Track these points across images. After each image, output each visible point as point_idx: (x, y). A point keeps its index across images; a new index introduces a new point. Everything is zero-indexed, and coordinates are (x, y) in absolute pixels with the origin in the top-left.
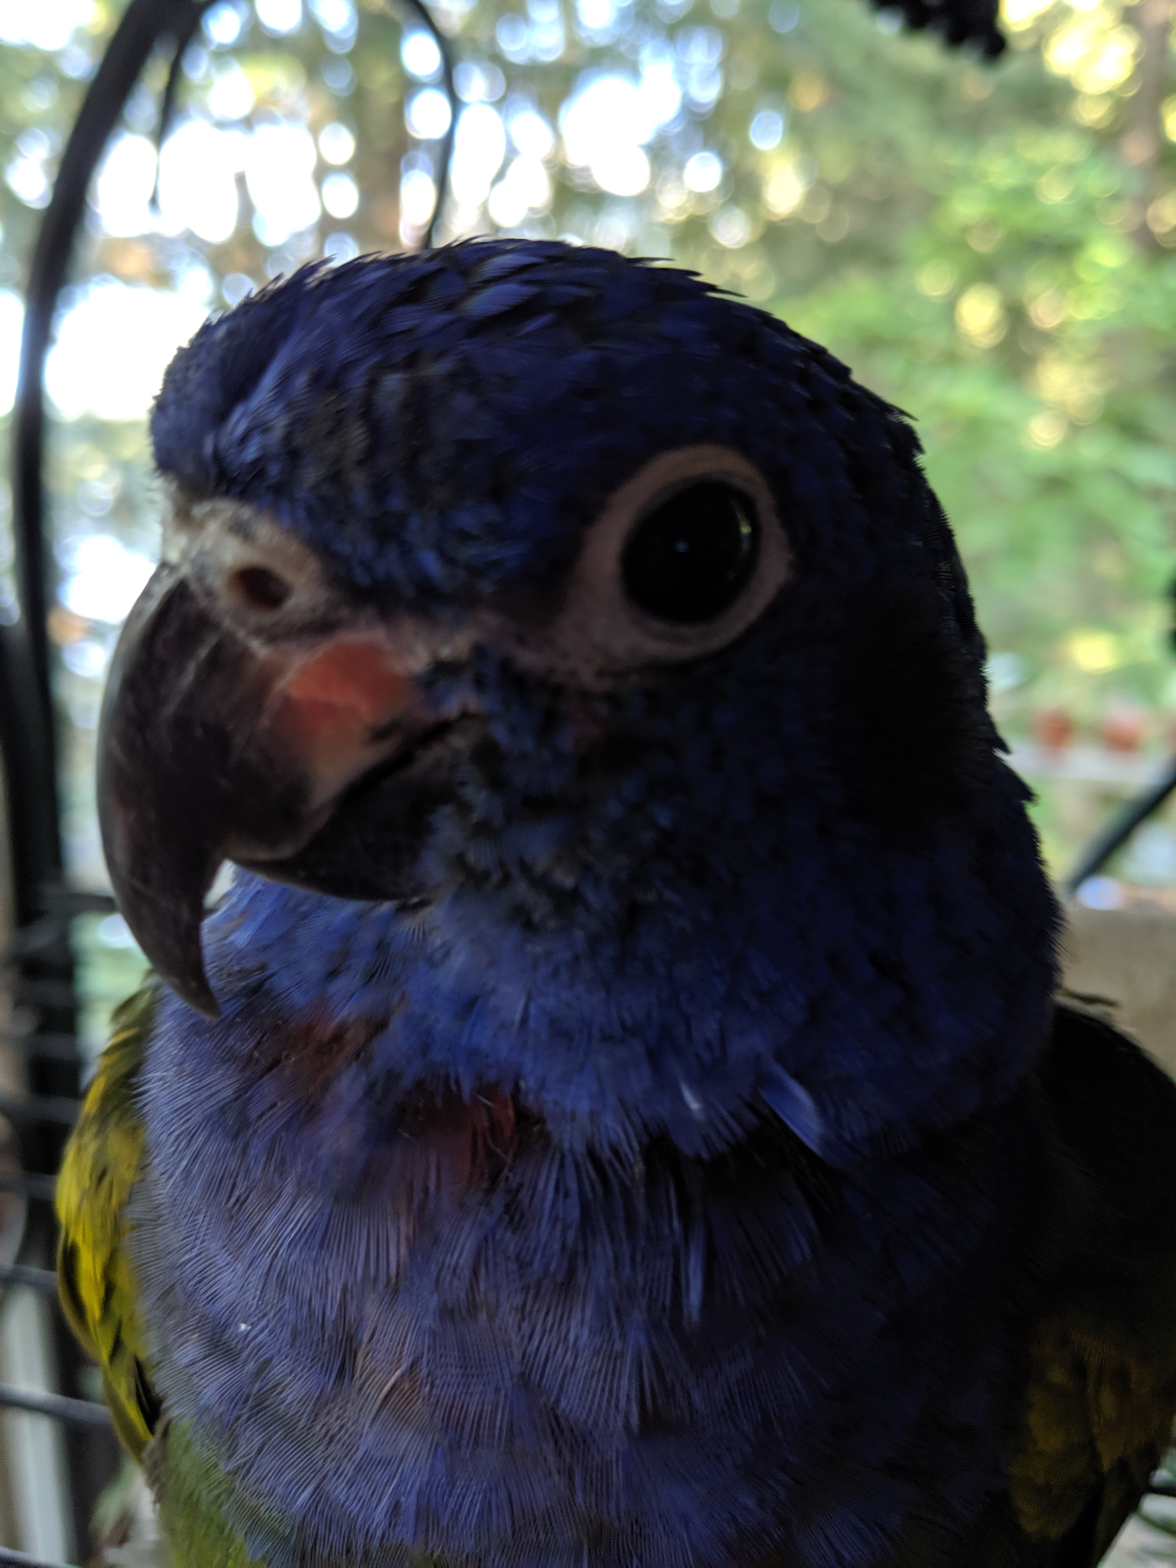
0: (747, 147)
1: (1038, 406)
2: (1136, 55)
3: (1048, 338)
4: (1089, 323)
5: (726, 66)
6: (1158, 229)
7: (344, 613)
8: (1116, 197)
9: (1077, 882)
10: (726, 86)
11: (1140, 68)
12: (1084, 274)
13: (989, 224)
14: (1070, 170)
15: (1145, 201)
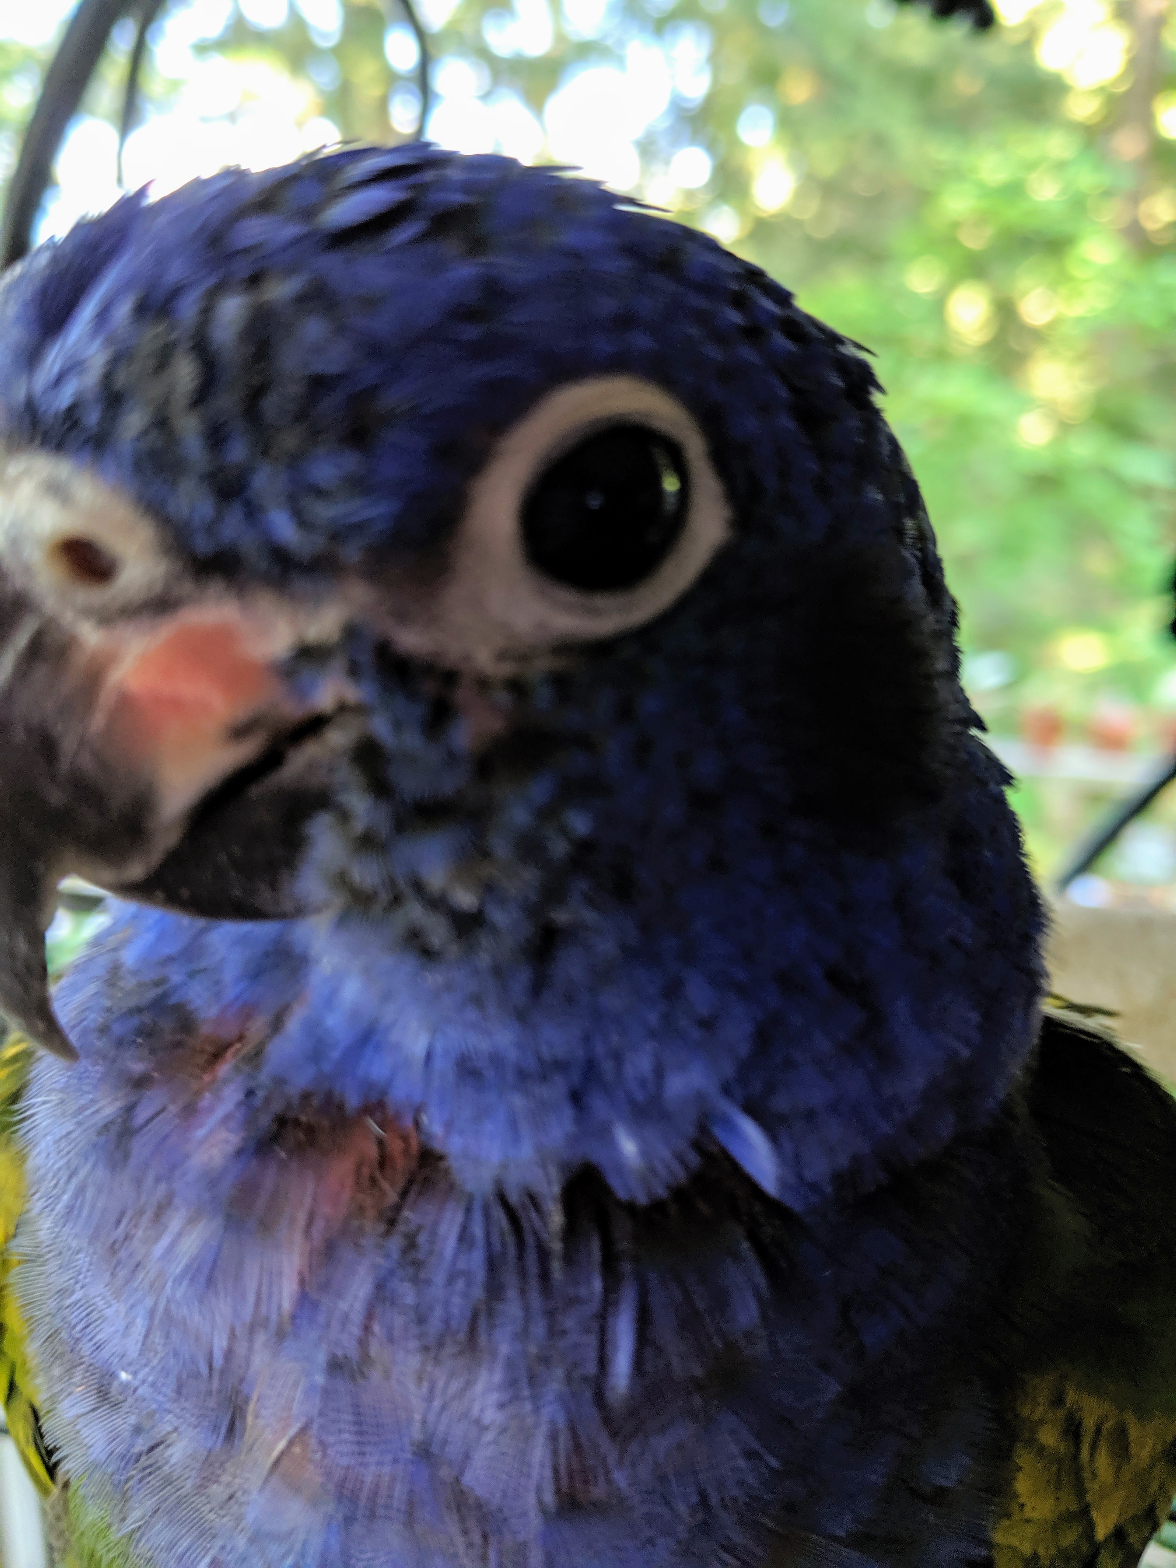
0: (735, 142)
1: (1028, 403)
2: (1129, 50)
3: (1037, 336)
4: (1080, 320)
5: (715, 60)
6: (1150, 226)
7: (187, 587)
8: (1107, 194)
9: (1066, 880)
10: (715, 80)
11: (1133, 63)
12: (1075, 270)
13: (982, 219)
14: (1060, 166)
15: (1135, 198)
